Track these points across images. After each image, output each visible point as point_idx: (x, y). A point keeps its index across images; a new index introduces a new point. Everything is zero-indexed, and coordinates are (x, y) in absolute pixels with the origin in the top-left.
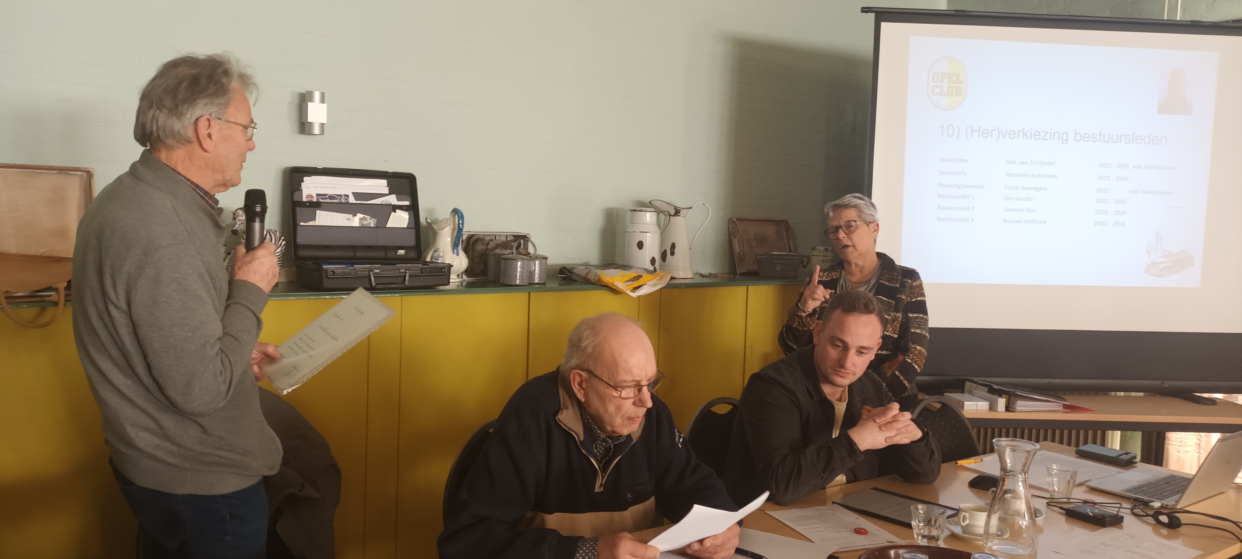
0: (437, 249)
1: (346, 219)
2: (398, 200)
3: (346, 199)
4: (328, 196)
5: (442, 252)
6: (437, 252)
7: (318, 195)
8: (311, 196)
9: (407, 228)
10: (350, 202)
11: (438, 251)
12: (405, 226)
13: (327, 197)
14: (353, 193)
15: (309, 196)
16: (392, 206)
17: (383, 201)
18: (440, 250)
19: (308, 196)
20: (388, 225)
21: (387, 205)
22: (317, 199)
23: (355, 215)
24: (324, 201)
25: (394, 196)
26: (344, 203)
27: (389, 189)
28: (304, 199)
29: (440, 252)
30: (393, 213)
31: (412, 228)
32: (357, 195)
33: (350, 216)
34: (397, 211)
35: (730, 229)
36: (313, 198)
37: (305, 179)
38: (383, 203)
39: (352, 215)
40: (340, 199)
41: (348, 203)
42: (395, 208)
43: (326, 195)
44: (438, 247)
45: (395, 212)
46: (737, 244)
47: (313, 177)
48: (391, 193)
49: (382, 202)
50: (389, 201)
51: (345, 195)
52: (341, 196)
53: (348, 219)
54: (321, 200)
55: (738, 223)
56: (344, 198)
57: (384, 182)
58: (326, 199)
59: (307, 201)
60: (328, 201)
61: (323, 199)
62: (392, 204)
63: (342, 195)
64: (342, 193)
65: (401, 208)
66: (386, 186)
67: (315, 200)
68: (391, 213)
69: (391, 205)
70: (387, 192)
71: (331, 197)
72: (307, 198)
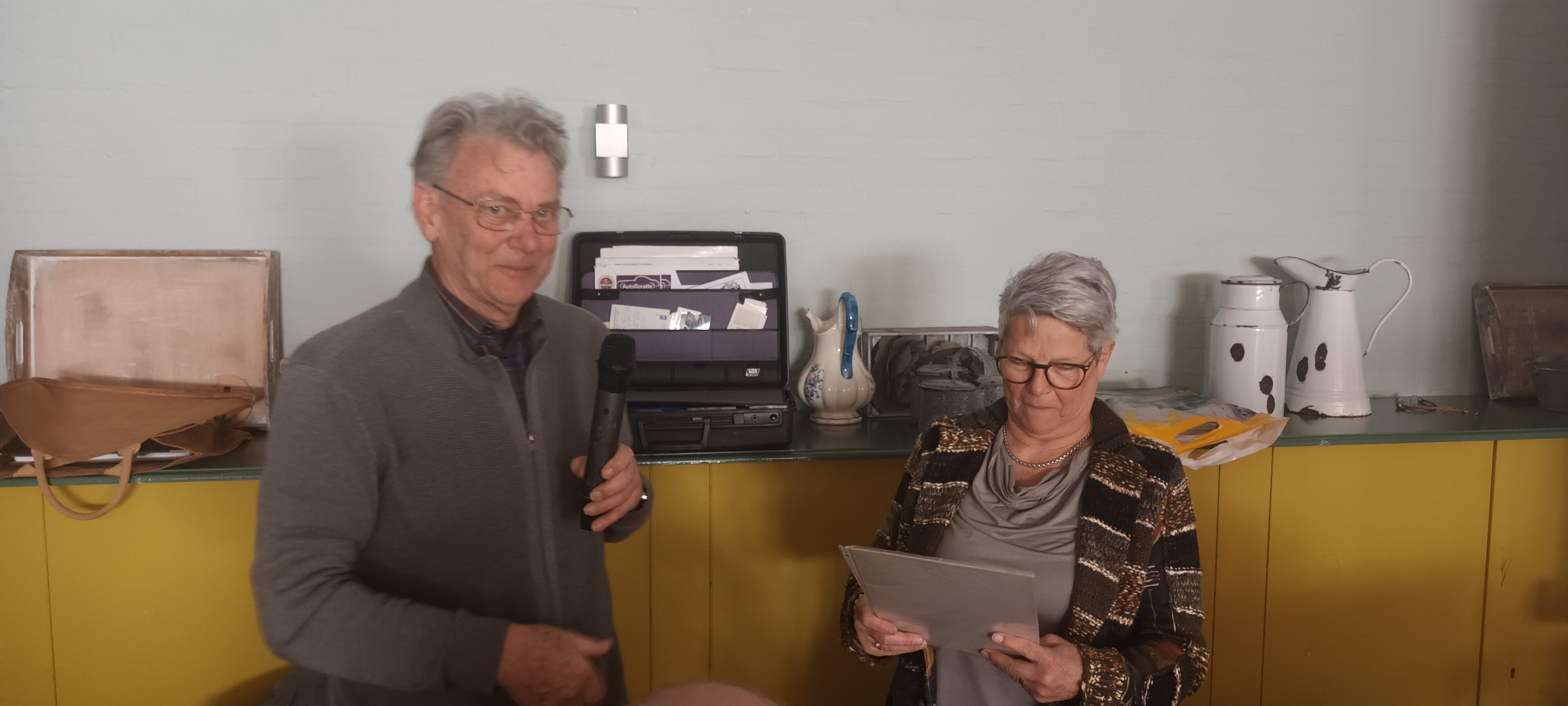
0: (816, 367)
1: (659, 317)
2: (752, 280)
3: (667, 283)
4: (637, 278)
5: (823, 371)
6: (815, 372)
7: (619, 278)
8: (609, 279)
9: (764, 329)
10: (672, 287)
11: (817, 369)
12: (761, 325)
13: (635, 280)
14: (678, 272)
15: (606, 281)
16: (738, 293)
17: (726, 284)
18: (820, 368)
19: (603, 280)
20: (732, 326)
21: (733, 290)
22: (619, 284)
23: (674, 310)
24: (630, 287)
25: (744, 275)
26: (663, 290)
27: (740, 262)
28: (597, 286)
29: (819, 372)
30: (738, 305)
31: (773, 330)
32: (685, 276)
33: (666, 312)
34: (747, 301)
35: (1477, 309)
36: (610, 282)
37: (604, 251)
38: (726, 288)
39: (669, 311)
40: (655, 283)
41: (668, 290)
42: (742, 295)
43: (633, 277)
44: (818, 363)
45: (742, 302)
46: (1491, 339)
47: (614, 247)
48: (741, 270)
49: (723, 285)
50: (736, 283)
51: (664, 277)
52: (657, 277)
53: (661, 317)
54: (625, 287)
55: (1493, 294)
56: (662, 281)
57: (732, 251)
58: (633, 283)
59: (601, 288)
60: (637, 286)
61: (627, 284)
62: (742, 288)
63: (659, 276)
64: (660, 273)
65: (755, 295)
66: (736, 257)
67: (614, 287)
68: (735, 305)
69: (739, 289)
70: (737, 268)
71: (642, 280)
72: (601, 283)
